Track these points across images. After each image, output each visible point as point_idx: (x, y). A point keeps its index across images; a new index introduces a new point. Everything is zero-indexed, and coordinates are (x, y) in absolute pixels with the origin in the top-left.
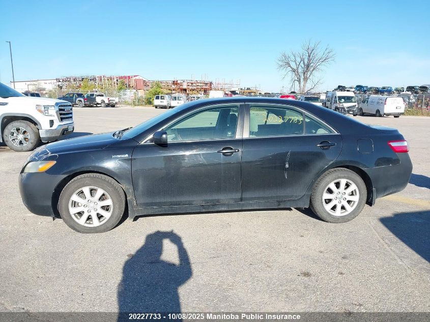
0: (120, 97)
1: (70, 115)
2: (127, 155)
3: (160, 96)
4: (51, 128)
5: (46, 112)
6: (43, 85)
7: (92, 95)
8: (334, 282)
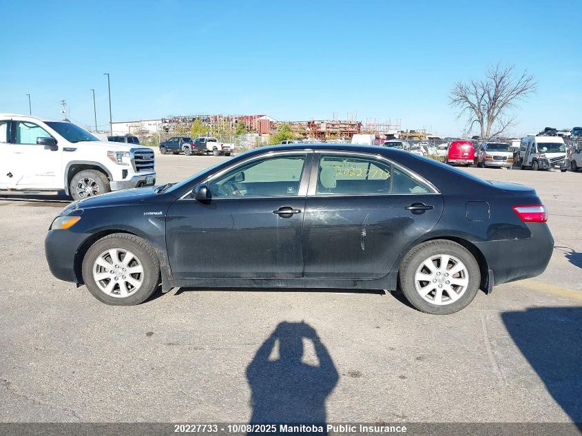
0: (238, 143)
1: (151, 165)
2: (161, 213)
3: (287, 141)
4: (124, 180)
5: (119, 160)
6: (146, 127)
7: (203, 140)
8: (387, 386)
